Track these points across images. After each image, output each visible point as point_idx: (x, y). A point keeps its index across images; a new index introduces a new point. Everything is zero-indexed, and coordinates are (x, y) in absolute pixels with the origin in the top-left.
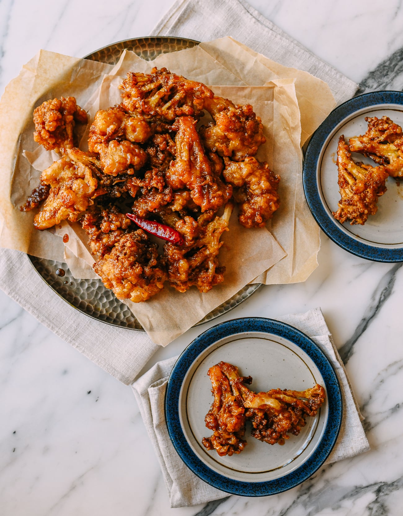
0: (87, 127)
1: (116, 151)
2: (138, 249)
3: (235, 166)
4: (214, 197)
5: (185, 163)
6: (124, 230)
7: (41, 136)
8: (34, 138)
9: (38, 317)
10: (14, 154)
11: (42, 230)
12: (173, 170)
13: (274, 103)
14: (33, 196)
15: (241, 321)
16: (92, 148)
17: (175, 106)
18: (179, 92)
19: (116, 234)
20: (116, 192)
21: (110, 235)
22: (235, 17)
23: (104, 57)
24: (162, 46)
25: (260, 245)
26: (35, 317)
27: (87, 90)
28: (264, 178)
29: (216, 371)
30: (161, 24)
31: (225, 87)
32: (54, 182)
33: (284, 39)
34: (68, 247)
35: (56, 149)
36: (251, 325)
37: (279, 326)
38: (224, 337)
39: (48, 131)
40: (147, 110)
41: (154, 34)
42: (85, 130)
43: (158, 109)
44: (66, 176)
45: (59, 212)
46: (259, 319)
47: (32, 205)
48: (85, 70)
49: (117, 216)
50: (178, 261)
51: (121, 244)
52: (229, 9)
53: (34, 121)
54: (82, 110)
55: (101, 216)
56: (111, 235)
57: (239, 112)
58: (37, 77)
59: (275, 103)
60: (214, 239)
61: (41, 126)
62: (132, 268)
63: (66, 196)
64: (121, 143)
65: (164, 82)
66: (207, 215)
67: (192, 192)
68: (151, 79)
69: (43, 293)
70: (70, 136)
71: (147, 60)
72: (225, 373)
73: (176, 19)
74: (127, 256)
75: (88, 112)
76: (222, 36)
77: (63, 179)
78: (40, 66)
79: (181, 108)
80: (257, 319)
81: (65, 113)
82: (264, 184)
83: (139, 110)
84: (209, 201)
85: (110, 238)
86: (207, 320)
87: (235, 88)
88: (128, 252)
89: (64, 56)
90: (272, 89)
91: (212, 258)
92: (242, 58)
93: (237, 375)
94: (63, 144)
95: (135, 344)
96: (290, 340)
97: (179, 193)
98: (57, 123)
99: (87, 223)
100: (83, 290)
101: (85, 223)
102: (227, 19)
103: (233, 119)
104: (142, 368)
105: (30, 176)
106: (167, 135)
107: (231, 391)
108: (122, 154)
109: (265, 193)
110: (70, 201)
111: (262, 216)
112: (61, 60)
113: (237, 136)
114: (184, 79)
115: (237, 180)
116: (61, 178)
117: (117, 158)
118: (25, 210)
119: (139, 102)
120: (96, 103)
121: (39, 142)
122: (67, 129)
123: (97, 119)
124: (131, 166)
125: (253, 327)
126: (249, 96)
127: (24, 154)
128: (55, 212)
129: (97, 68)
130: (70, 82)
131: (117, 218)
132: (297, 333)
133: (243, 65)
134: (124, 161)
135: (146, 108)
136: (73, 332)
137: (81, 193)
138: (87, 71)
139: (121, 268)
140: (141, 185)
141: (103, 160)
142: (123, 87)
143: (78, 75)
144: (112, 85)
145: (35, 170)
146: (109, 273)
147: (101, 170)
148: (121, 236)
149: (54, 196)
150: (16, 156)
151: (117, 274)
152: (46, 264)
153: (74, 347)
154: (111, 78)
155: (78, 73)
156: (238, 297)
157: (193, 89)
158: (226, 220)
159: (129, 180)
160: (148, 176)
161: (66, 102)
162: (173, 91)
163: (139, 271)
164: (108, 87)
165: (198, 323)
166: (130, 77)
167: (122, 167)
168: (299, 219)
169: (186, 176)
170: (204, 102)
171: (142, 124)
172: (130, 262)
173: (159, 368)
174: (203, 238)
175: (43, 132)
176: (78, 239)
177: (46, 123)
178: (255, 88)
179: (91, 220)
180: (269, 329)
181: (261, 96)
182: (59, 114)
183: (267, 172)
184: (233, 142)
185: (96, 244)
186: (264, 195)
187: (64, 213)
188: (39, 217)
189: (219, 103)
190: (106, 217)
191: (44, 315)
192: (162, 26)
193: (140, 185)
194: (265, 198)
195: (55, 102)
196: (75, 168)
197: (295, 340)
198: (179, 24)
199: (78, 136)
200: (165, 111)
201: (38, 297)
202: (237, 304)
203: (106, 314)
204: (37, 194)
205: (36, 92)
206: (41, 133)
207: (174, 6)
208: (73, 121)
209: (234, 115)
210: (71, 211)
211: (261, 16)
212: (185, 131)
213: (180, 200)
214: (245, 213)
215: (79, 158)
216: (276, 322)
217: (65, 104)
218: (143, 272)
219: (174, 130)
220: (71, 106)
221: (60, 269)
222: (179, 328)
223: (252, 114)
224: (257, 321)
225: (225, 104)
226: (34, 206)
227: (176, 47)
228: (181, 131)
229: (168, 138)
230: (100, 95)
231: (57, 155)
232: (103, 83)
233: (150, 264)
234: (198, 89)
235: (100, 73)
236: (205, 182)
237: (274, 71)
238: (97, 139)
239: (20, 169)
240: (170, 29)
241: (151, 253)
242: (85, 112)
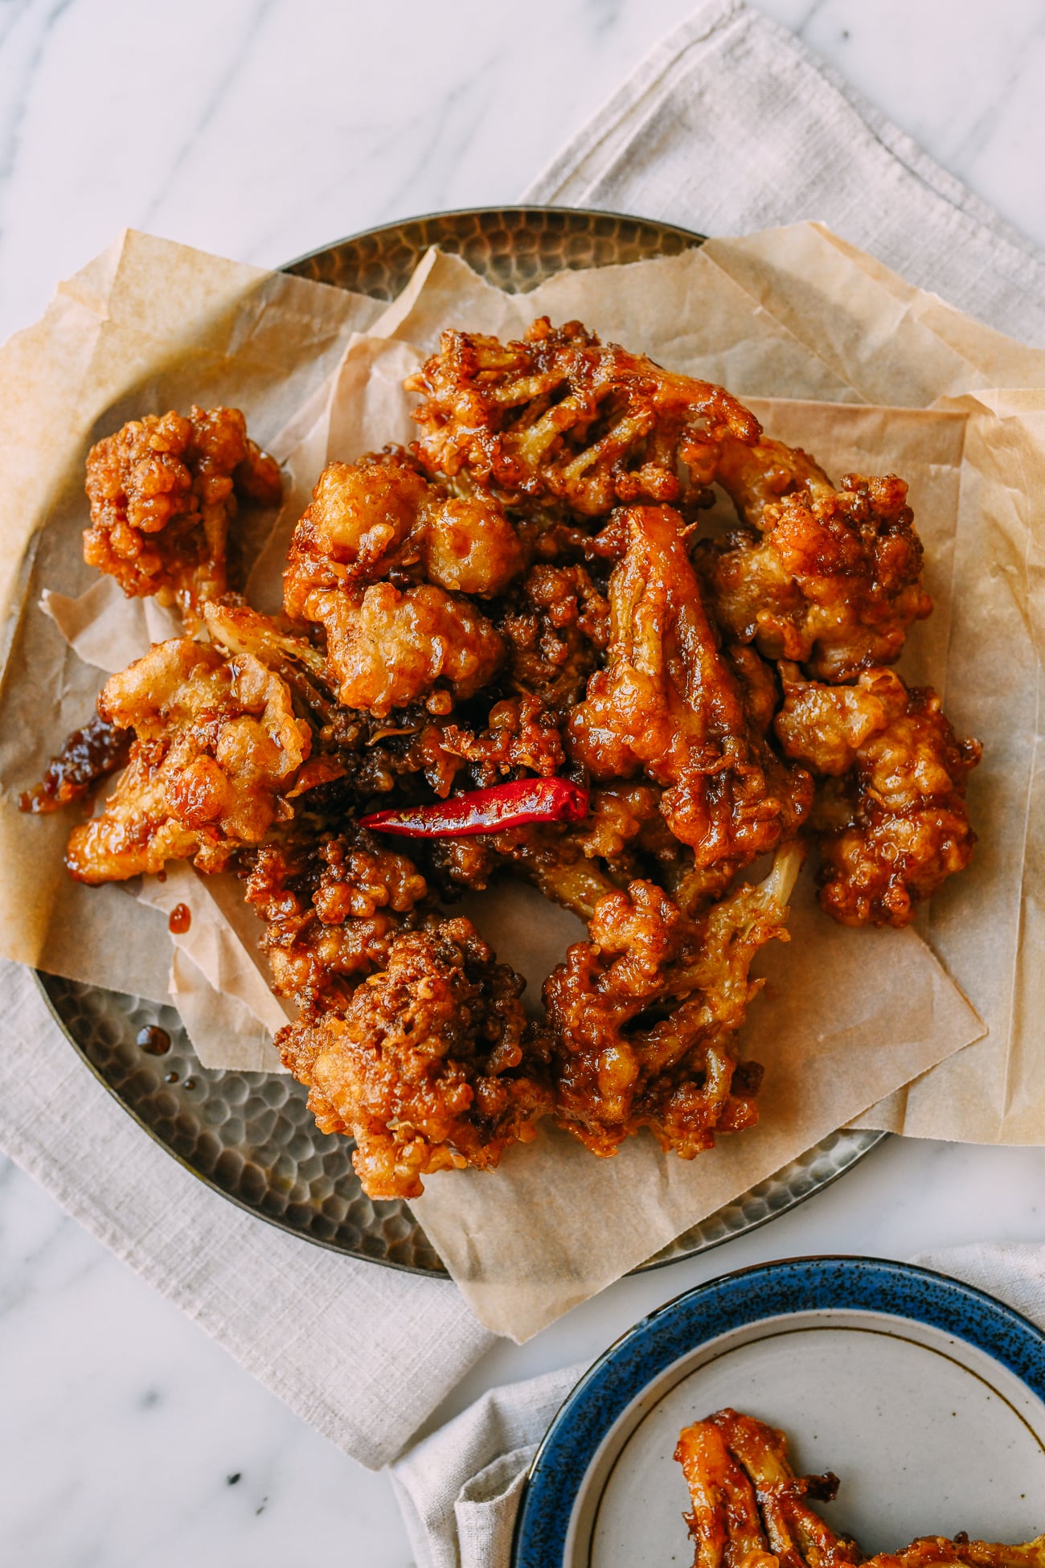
0: (279, 519)
1: (389, 625)
2: (457, 1008)
3: (824, 700)
4: (748, 821)
5: (649, 688)
6: (400, 916)
7: (109, 545)
8: (86, 551)
9: (64, 1195)
10: (10, 603)
11: (97, 883)
12: (599, 707)
13: (963, 473)
14: (67, 755)
15: (808, 1271)
16: (297, 605)
17: (612, 465)
18: (631, 416)
19: (368, 929)
20: (379, 774)
21: (344, 933)
22: (832, 157)
23: (355, 270)
24: (564, 242)
25: (889, 987)
26: (53, 1195)
27: (285, 387)
28: (927, 751)
29: (703, 1446)
30: (564, 165)
31: (787, 406)
32: (149, 721)
33: (1003, 243)
34: (185, 950)
35: (161, 594)
36: (848, 1284)
37: (950, 1294)
38: (743, 1323)
39: (137, 531)
40: (511, 473)
41: (537, 199)
42: (271, 529)
43: (549, 474)
44: (194, 705)
45: (162, 831)
46: (876, 1267)
47: (64, 791)
48: (283, 314)
49: (377, 864)
50: (598, 1050)
51: (392, 982)
52: (811, 127)
53: (89, 488)
54: (263, 456)
55: (316, 858)
56: (349, 933)
57: (858, 502)
58: (109, 327)
59: (968, 474)
60: (732, 970)
61: (114, 511)
62: (432, 1087)
63: (192, 787)
64: (409, 593)
65: (578, 376)
66: (709, 875)
67: (666, 794)
68: (527, 360)
69: (88, 1108)
70: (215, 552)
71: (510, 290)
72: (740, 1454)
73: (621, 151)
74: (413, 1035)
75: (284, 464)
76: (782, 220)
77: (181, 712)
78: (121, 289)
79: (634, 474)
80: (869, 1266)
81: (205, 466)
82: (926, 774)
83: (480, 472)
84: (729, 835)
85: (346, 942)
86: (679, 1253)
87: (825, 409)
88: (418, 1018)
89: (209, 258)
90: (960, 424)
91: (718, 1039)
92: (855, 305)
93: (781, 1464)
94: (189, 576)
95: (412, 1319)
96: (986, 1351)
97: (614, 794)
98: (172, 503)
99: (263, 885)
100: (233, 1109)
101: (255, 883)
102: (802, 161)
103: (835, 527)
104: (430, 1411)
105: (65, 684)
106: (580, 572)
107: (764, 1531)
108: (413, 639)
109: (928, 808)
110: (204, 803)
111: (909, 888)
112: (200, 271)
113: (840, 591)
114: (653, 368)
115: (827, 753)
116: (177, 708)
117: (393, 655)
118: (36, 808)
119: (482, 441)
120: (317, 435)
121: (103, 566)
122: (207, 527)
123: (326, 497)
124: (444, 682)
125: (852, 1293)
126: (874, 444)
127: (44, 605)
128: (149, 829)
129: (327, 307)
130: (228, 355)
131: (378, 871)
132: (1013, 1326)
133: (857, 330)
134: (420, 663)
135: (507, 467)
136: (188, 1258)
137: (246, 775)
138: (288, 316)
139: (392, 1085)
140: (474, 754)
141: (338, 656)
142: (423, 385)
143: (257, 331)
144: (375, 372)
145: (82, 662)
146: (342, 1094)
147: (325, 688)
148: (387, 937)
149: (146, 772)
150: (17, 610)
151: (374, 1105)
152: (103, 1007)
153: (191, 1315)
154: (373, 347)
155: (257, 323)
156: (797, 1171)
157: (687, 408)
158: (779, 900)
159: (429, 731)
160: (502, 722)
161: (208, 427)
162: (608, 407)
163: (460, 1102)
164: (364, 379)
165: (646, 1262)
166: (452, 349)
167: (410, 686)
168: (1038, 901)
169: (650, 734)
170: (720, 456)
171: (493, 525)
172: (426, 1061)
173: (495, 1417)
174: (695, 963)
175: (117, 534)
176: (225, 925)
177: (132, 500)
178: (896, 415)
179: (282, 870)
180: (910, 1305)
181: (919, 444)
182: (181, 472)
183: (935, 725)
184: (824, 613)
185: (291, 962)
186: (923, 814)
187: (179, 838)
188: (87, 839)
189: (773, 463)
190: (337, 864)
191: (84, 1191)
192: (567, 172)
193: (469, 755)
194: (927, 827)
195: (167, 424)
196: (228, 675)
197: (1004, 1352)
198: (628, 169)
199: (244, 548)
200: (577, 484)
201: (68, 1121)
202: (794, 1200)
203: (312, 1204)
204: (84, 750)
205: (100, 383)
206: (112, 538)
207: (613, 103)
208: (232, 496)
209: (838, 511)
210: (208, 839)
211: (925, 158)
212: (650, 564)
213: (620, 821)
214: (847, 875)
215: (249, 638)
216: (938, 1282)
217: (204, 434)
218: (476, 1101)
219: (603, 555)
220: (227, 442)
221: (153, 1027)
222: (578, 1274)
223: (901, 514)
224: (869, 1273)
225: (794, 468)
226: (69, 796)
227: (616, 250)
228: (632, 560)
229: (581, 583)
230: (333, 408)
231: (162, 615)
232: (347, 362)
233: (497, 1061)
234: (707, 407)
235: (337, 329)
236: (720, 761)
237: (973, 359)
238: (318, 572)
239: (29, 659)
240: (596, 183)
241: (502, 1019)
242: (274, 462)
